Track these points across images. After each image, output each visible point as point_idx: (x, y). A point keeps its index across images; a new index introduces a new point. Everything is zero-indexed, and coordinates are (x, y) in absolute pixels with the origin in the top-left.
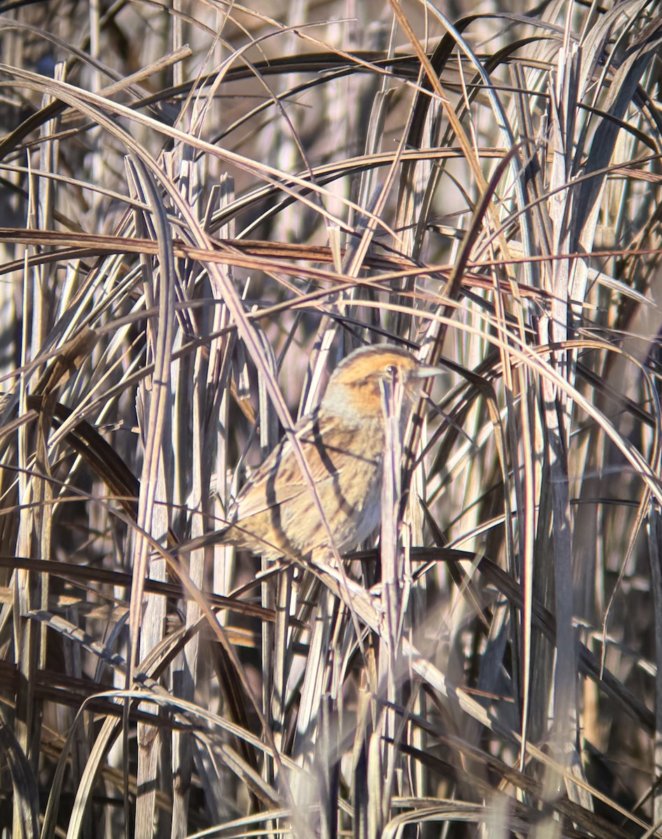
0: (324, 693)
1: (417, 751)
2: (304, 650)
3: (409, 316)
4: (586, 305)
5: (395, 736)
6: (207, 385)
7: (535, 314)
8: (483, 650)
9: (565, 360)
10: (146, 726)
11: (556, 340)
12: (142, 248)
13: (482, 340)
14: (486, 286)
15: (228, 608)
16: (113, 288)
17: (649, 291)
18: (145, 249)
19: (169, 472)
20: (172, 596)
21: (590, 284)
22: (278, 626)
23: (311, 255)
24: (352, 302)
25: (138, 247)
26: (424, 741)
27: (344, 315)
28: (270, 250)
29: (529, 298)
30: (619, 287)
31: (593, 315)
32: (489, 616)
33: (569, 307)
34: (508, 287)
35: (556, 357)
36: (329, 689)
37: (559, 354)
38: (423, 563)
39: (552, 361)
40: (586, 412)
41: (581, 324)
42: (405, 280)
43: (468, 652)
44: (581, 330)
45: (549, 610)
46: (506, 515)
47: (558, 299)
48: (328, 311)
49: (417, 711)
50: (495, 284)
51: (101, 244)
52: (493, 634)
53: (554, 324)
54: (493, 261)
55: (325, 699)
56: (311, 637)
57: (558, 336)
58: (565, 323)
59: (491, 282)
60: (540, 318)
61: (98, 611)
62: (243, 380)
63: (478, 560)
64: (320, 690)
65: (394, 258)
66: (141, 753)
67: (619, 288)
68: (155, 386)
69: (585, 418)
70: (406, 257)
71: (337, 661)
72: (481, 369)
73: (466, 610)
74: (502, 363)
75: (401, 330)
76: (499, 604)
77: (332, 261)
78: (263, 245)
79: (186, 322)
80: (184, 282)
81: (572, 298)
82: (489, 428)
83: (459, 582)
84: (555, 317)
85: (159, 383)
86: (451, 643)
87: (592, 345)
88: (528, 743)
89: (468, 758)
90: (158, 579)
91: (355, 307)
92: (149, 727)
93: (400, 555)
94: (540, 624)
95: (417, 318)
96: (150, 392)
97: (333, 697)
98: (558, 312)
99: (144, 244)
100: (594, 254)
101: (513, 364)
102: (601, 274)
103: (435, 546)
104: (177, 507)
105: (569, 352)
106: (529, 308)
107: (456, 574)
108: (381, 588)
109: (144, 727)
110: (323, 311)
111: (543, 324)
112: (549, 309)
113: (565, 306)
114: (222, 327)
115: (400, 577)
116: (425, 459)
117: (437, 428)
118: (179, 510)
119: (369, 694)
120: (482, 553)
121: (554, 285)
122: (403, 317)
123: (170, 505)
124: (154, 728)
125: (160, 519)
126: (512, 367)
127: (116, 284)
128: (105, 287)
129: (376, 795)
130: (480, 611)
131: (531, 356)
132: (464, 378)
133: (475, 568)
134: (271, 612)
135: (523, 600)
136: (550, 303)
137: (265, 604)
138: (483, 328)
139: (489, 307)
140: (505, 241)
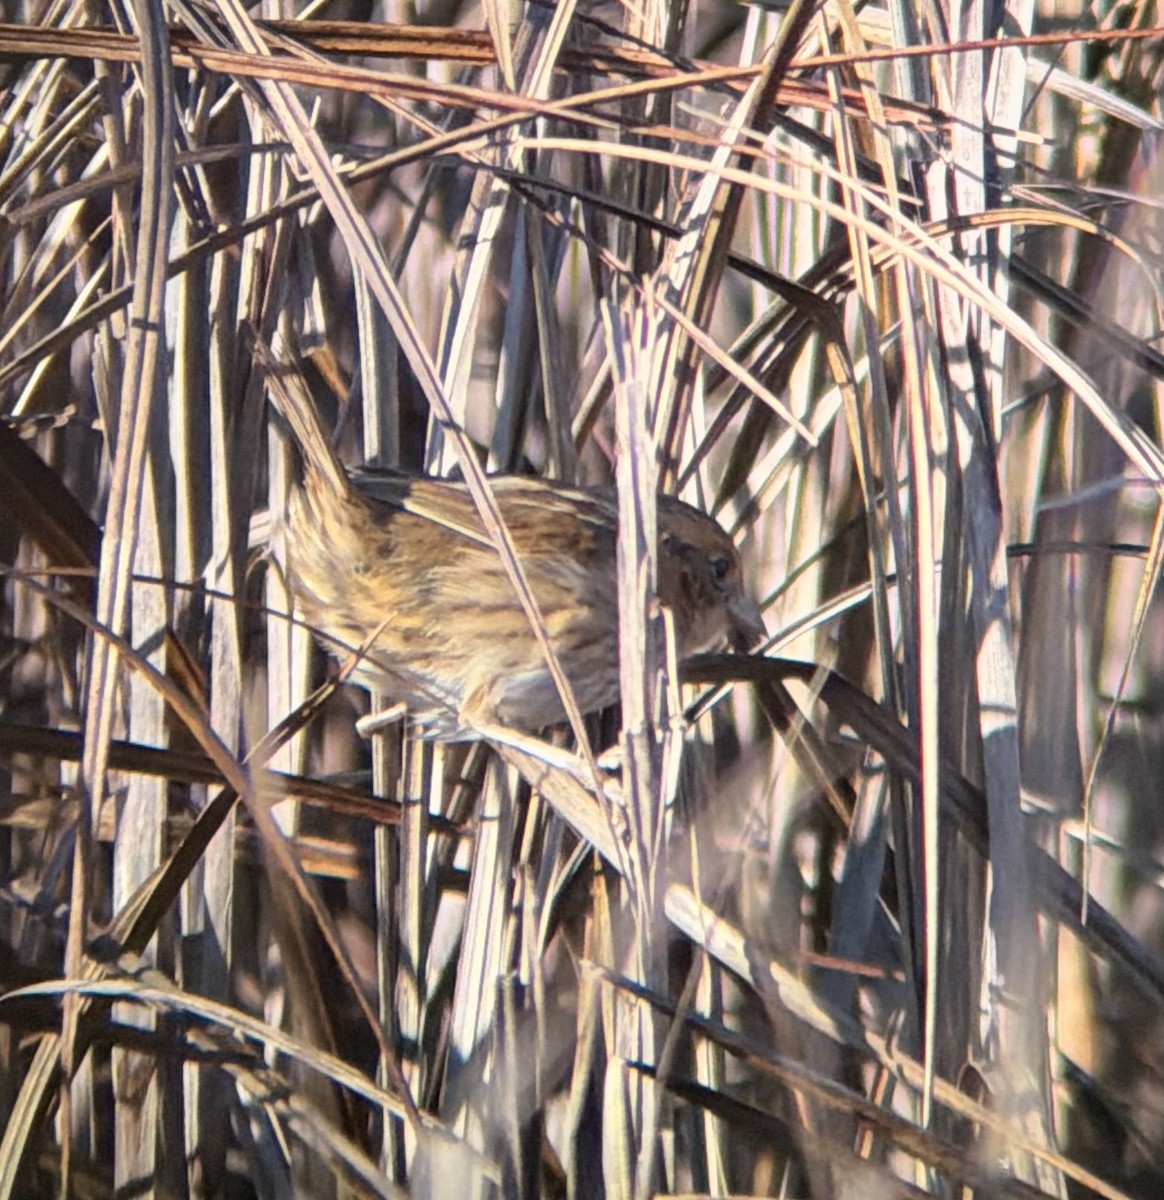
0: (504, 971)
1: (705, 1090)
2: (461, 881)
3: (663, 169)
4: (1028, 137)
5: (658, 1059)
6: (238, 325)
7: (920, 158)
8: (838, 870)
9: (984, 251)
10: (131, 1054)
11: (963, 211)
12: (98, 50)
13: (816, 215)
14: (819, 102)
15: (299, 798)
16: (45, 127)
17: (1157, 104)
18: (103, 51)
19: (166, 512)
20: (178, 778)
21: (1034, 91)
22: (407, 832)
23: (451, 50)
24: (542, 142)
25: (90, 49)
26: (720, 1070)
27: (521, 170)
28: (365, 41)
29: (908, 125)
30: (1096, 97)
31: (1045, 157)
32: (850, 797)
33: (988, 140)
34: (860, 104)
35: (965, 246)
36: (515, 963)
37: (970, 239)
38: (706, 688)
39: (958, 252)
40: (1039, 360)
41: (1018, 175)
42: (651, 99)
43: (809, 876)
44: (1019, 190)
45: (973, 781)
46: (873, 581)
47: (964, 124)
48: (488, 162)
49: (704, 1005)
50: (834, 97)
51: (13, 43)
52: (858, 833)
53: (959, 176)
54: (828, 56)
55: (507, 984)
56: (473, 855)
57: (967, 203)
58: (980, 172)
59: (825, 93)
60: (928, 164)
61: (27, 812)
62: (312, 313)
63: (820, 679)
64: (499, 965)
65: (627, 50)
66: (122, 1115)
67: (1097, 100)
68: (135, 333)
69: (1036, 371)
70: (653, 49)
71: (530, 903)
72: (813, 277)
73: (801, 784)
74: (854, 262)
75: (647, 200)
76: (869, 772)
77: (494, 60)
78: (352, 31)
79: (192, 196)
80: (187, 111)
81: (996, 122)
82: (834, 400)
83: (784, 726)
84: (960, 162)
85: (143, 324)
86: (773, 857)
87: (1038, 218)
88: (939, 1081)
89: (812, 1100)
90: (147, 741)
91: (549, 153)
92: (136, 1058)
93: (656, 672)
94: (955, 810)
95: (679, 171)
96: (124, 344)
97: (524, 979)
98: (967, 151)
99: (103, 42)
100: (1039, 38)
101: (877, 261)
102: (1056, 71)
103: (731, 651)
104: (184, 586)
105: (992, 235)
106: (909, 148)
107: (775, 710)
108: (619, 755)
109: (126, 1058)
110: (475, 161)
111: (935, 178)
112: (948, 146)
113: (979, 138)
114: (266, 208)
115: (656, 718)
116: (704, 467)
117: (725, 401)
118: (188, 594)
119: (600, 971)
120: (829, 663)
121: (956, 96)
122: (650, 171)
123: (169, 582)
124: (147, 1058)
125: (148, 612)
126: (876, 269)
127: (49, 120)
128: (27, 125)
129: (621, 1188)
130: (829, 784)
131: (917, 242)
132: (779, 298)
133: (815, 696)
134: (392, 805)
135: (918, 763)
136: (948, 132)
137: (379, 790)
138: (816, 190)
139: (825, 146)
140: (852, 12)
